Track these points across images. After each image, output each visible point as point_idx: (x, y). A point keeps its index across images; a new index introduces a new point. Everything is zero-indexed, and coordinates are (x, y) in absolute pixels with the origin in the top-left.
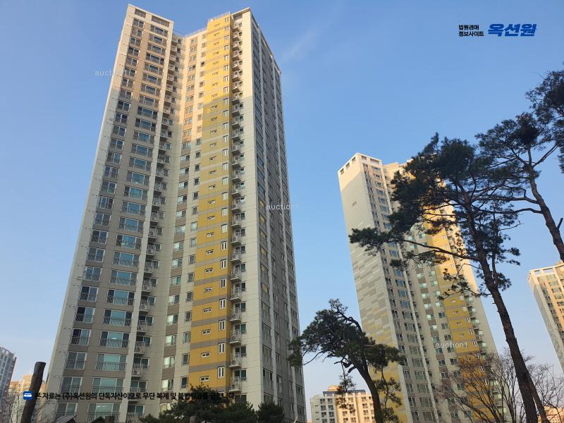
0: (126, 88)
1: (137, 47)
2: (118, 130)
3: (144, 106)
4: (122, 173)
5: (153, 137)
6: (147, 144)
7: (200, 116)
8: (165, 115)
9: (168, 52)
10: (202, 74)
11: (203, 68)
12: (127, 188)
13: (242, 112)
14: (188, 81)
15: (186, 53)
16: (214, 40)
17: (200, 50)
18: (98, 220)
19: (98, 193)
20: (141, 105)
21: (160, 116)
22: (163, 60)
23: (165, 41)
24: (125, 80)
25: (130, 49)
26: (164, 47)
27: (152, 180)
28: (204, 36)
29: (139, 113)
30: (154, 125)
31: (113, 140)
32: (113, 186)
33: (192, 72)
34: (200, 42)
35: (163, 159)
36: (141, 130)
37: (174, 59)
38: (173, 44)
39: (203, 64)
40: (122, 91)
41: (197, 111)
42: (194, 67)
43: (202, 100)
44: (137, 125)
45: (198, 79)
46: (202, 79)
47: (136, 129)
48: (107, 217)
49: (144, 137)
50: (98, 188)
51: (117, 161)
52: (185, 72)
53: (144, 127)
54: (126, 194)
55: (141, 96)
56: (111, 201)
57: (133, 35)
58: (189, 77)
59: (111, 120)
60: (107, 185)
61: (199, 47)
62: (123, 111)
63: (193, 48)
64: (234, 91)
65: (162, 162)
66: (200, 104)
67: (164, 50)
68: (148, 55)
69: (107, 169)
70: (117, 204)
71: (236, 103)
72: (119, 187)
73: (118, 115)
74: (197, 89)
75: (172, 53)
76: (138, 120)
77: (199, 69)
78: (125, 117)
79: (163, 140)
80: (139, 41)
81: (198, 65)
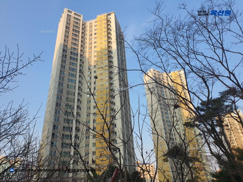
0: (66, 43)
1: (69, 26)
2: (63, 61)
3: (73, 51)
4: (66, 79)
5: (77, 64)
6: (74, 67)
7: (95, 56)
8: (81, 55)
9: (81, 28)
10: (95, 38)
11: (96, 36)
12: (68, 85)
13: (113, 55)
14: (89, 40)
15: (88, 28)
16: (100, 25)
17: (94, 28)
18: (58, 98)
19: (57, 87)
20: (71, 51)
21: (79, 55)
22: (79, 32)
23: (80, 23)
24: (65, 40)
25: (66, 27)
26: (79, 26)
27: (77, 82)
28: (95, 22)
29: (71, 54)
30: (77, 59)
31: (62, 66)
32: (62, 84)
33: (91, 37)
34: (94, 24)
35: (81, 73)
36: (72, 61)
37: (83, 31)
38: (83, 25)
39: (95, 34)
40: (64, 45)
41: (94, 54)
42: (91, 35)
43: (96, 49)
44: (71, 59)
45: (93, 40)
46: (95, 40)
47: (70, 61)
48: (61, 97)
49: (73, 64)
50: (57, 85)
51: (64, 74)
52: (88, 37)
53: (73, 60)
54: (68, 88)
55: (71, 47)
56: (62, 90)
57: (67, 21)
58: (90, 39)
59: (60, 57)
60: (60, 84)
61: (93, 26)
62: (65, 53)
63: (91, 27)
64: (109, 47)
65: (81, 75)
66: (95, 51)
67: (79, 27)
68: (73, 29)
69: (60, 77)
70: (65, 92)
71: (110, 52)
72: (65, 85)
73: (63, 55)
74: (93, 45)
75: (83, 29)
76: (71, 57)
77: (93, 36)
78: (66, 56)
79: (80, 65)
80: (69, 24)
81: (93, 34)
